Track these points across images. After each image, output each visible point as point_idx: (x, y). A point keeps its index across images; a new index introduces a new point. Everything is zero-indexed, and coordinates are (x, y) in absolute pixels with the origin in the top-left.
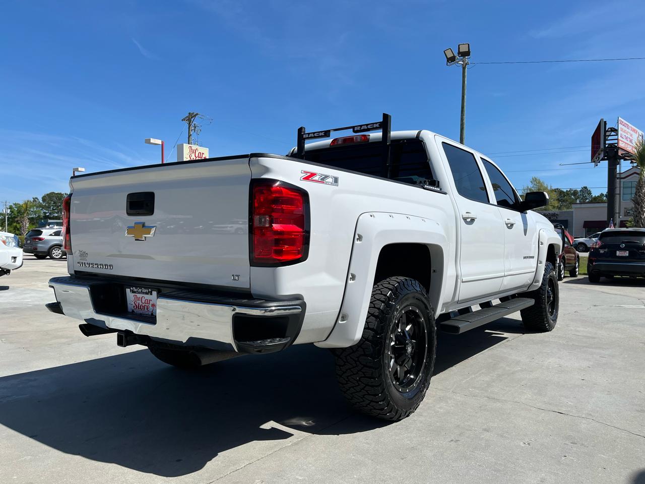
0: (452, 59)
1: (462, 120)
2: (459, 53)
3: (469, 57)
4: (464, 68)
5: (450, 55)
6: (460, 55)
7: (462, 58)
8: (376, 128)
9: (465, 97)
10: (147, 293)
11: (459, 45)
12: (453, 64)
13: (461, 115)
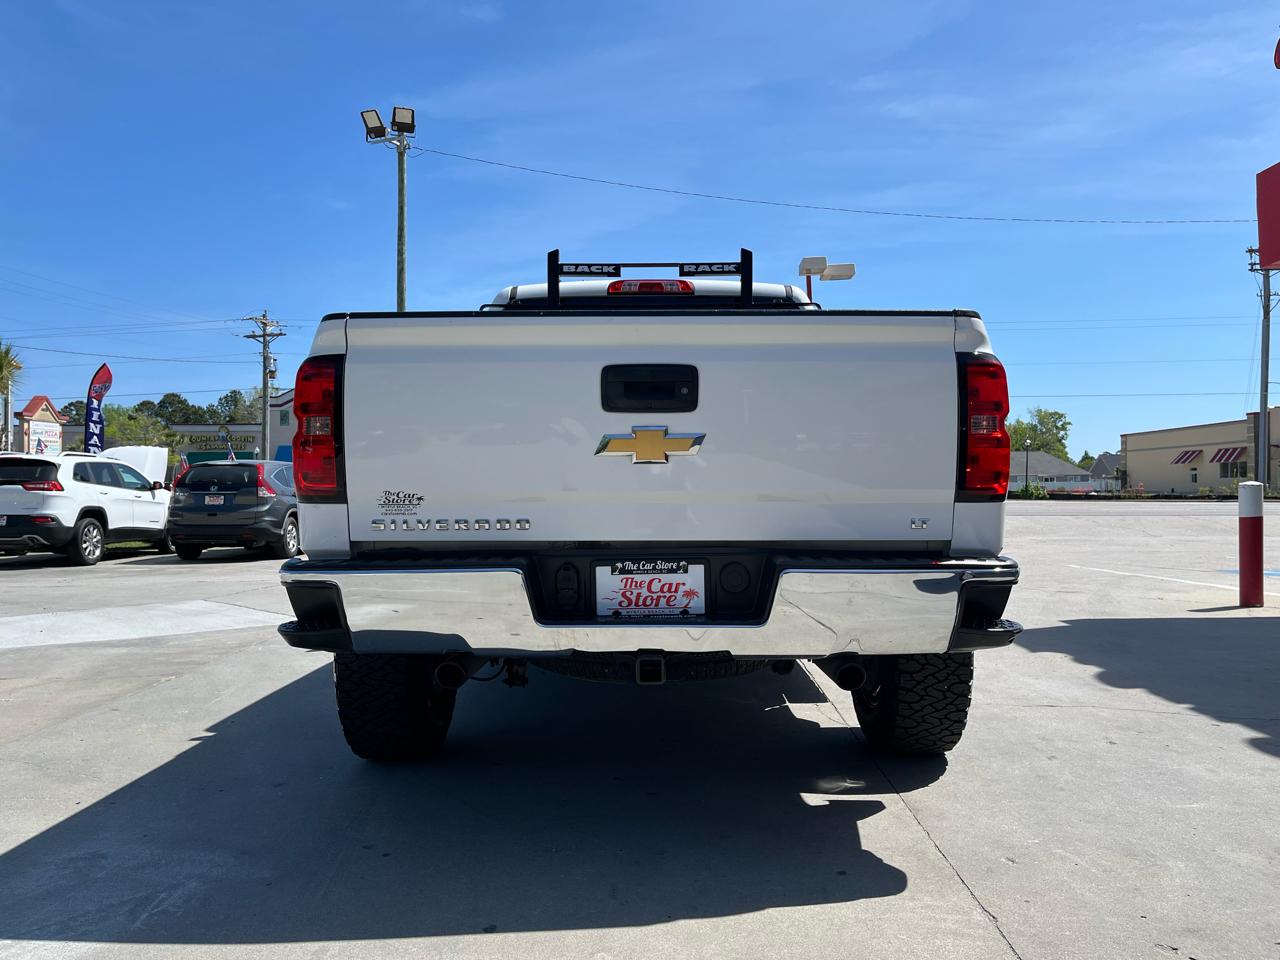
0: (378, 132)
1: (400, 253)
2: (394, 123)
3: (412, 135)
4: (401, 155)
5: (373, 123)
6: (395, 128)
7: (396, 133)
8: (729, 273)
9: (406, 209)
10: (671, 571)
11: (395, 109)
12: (380, 142)
13: (398, 244)
